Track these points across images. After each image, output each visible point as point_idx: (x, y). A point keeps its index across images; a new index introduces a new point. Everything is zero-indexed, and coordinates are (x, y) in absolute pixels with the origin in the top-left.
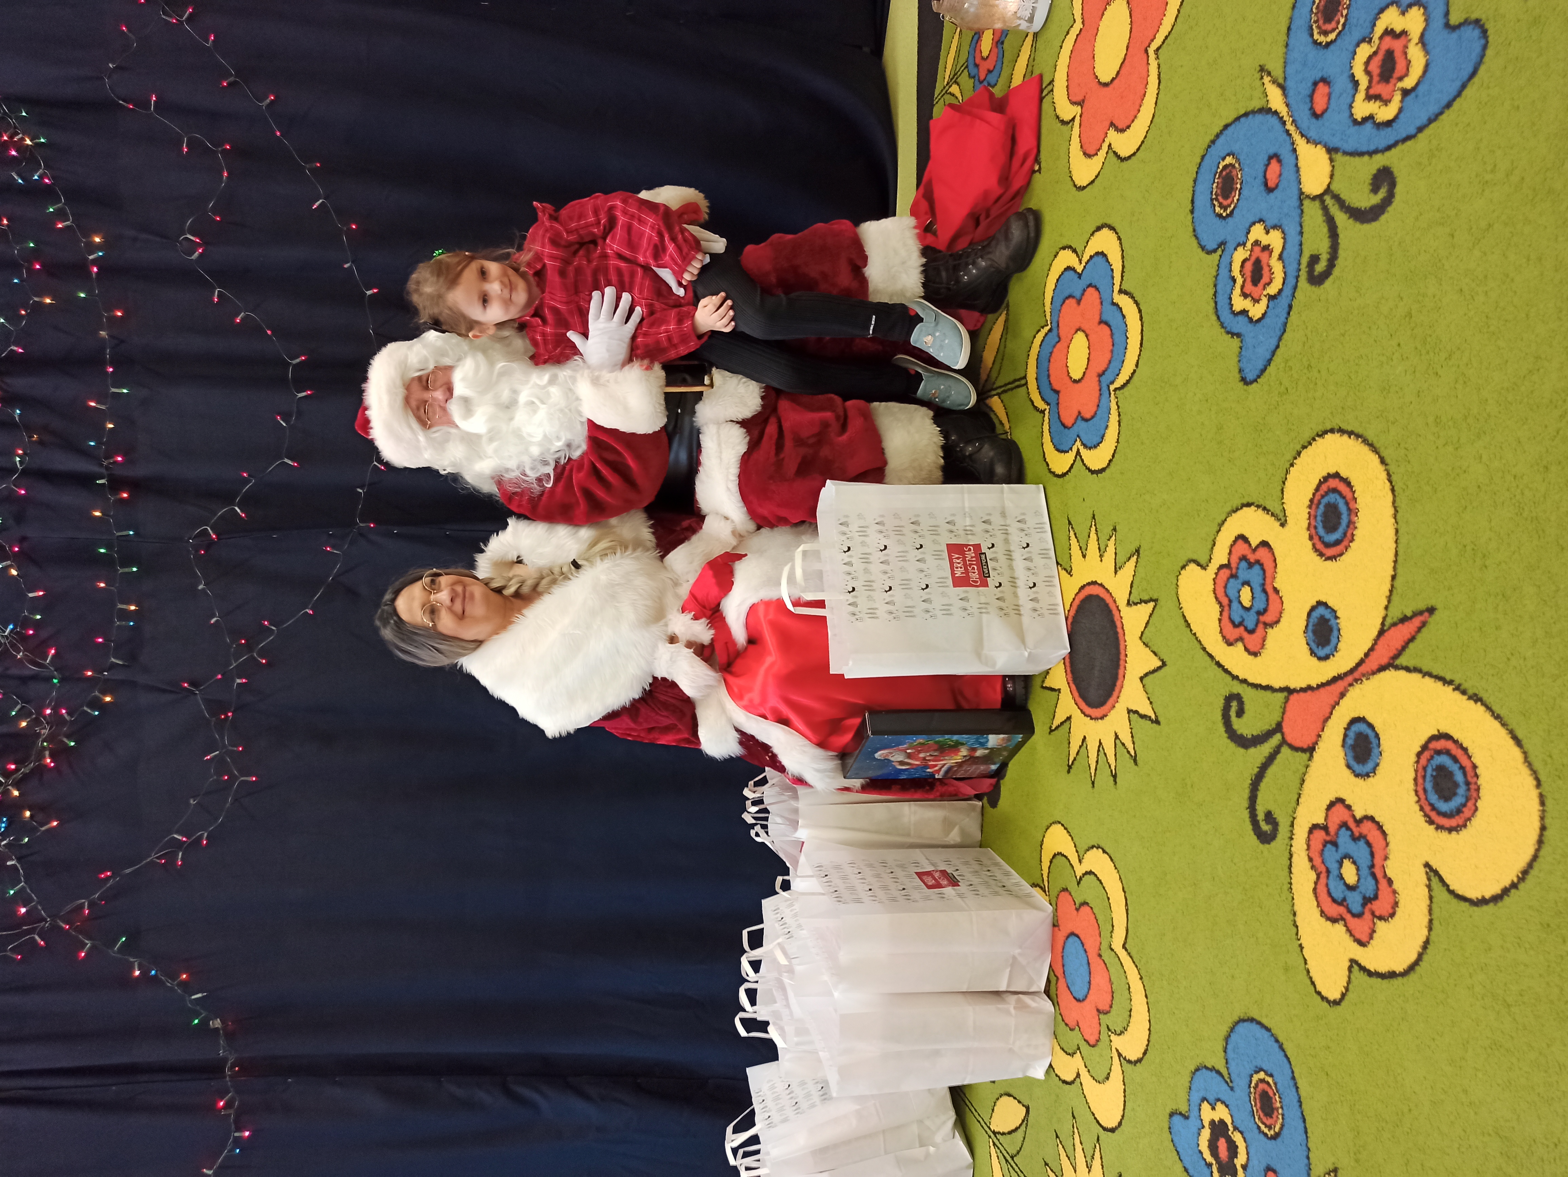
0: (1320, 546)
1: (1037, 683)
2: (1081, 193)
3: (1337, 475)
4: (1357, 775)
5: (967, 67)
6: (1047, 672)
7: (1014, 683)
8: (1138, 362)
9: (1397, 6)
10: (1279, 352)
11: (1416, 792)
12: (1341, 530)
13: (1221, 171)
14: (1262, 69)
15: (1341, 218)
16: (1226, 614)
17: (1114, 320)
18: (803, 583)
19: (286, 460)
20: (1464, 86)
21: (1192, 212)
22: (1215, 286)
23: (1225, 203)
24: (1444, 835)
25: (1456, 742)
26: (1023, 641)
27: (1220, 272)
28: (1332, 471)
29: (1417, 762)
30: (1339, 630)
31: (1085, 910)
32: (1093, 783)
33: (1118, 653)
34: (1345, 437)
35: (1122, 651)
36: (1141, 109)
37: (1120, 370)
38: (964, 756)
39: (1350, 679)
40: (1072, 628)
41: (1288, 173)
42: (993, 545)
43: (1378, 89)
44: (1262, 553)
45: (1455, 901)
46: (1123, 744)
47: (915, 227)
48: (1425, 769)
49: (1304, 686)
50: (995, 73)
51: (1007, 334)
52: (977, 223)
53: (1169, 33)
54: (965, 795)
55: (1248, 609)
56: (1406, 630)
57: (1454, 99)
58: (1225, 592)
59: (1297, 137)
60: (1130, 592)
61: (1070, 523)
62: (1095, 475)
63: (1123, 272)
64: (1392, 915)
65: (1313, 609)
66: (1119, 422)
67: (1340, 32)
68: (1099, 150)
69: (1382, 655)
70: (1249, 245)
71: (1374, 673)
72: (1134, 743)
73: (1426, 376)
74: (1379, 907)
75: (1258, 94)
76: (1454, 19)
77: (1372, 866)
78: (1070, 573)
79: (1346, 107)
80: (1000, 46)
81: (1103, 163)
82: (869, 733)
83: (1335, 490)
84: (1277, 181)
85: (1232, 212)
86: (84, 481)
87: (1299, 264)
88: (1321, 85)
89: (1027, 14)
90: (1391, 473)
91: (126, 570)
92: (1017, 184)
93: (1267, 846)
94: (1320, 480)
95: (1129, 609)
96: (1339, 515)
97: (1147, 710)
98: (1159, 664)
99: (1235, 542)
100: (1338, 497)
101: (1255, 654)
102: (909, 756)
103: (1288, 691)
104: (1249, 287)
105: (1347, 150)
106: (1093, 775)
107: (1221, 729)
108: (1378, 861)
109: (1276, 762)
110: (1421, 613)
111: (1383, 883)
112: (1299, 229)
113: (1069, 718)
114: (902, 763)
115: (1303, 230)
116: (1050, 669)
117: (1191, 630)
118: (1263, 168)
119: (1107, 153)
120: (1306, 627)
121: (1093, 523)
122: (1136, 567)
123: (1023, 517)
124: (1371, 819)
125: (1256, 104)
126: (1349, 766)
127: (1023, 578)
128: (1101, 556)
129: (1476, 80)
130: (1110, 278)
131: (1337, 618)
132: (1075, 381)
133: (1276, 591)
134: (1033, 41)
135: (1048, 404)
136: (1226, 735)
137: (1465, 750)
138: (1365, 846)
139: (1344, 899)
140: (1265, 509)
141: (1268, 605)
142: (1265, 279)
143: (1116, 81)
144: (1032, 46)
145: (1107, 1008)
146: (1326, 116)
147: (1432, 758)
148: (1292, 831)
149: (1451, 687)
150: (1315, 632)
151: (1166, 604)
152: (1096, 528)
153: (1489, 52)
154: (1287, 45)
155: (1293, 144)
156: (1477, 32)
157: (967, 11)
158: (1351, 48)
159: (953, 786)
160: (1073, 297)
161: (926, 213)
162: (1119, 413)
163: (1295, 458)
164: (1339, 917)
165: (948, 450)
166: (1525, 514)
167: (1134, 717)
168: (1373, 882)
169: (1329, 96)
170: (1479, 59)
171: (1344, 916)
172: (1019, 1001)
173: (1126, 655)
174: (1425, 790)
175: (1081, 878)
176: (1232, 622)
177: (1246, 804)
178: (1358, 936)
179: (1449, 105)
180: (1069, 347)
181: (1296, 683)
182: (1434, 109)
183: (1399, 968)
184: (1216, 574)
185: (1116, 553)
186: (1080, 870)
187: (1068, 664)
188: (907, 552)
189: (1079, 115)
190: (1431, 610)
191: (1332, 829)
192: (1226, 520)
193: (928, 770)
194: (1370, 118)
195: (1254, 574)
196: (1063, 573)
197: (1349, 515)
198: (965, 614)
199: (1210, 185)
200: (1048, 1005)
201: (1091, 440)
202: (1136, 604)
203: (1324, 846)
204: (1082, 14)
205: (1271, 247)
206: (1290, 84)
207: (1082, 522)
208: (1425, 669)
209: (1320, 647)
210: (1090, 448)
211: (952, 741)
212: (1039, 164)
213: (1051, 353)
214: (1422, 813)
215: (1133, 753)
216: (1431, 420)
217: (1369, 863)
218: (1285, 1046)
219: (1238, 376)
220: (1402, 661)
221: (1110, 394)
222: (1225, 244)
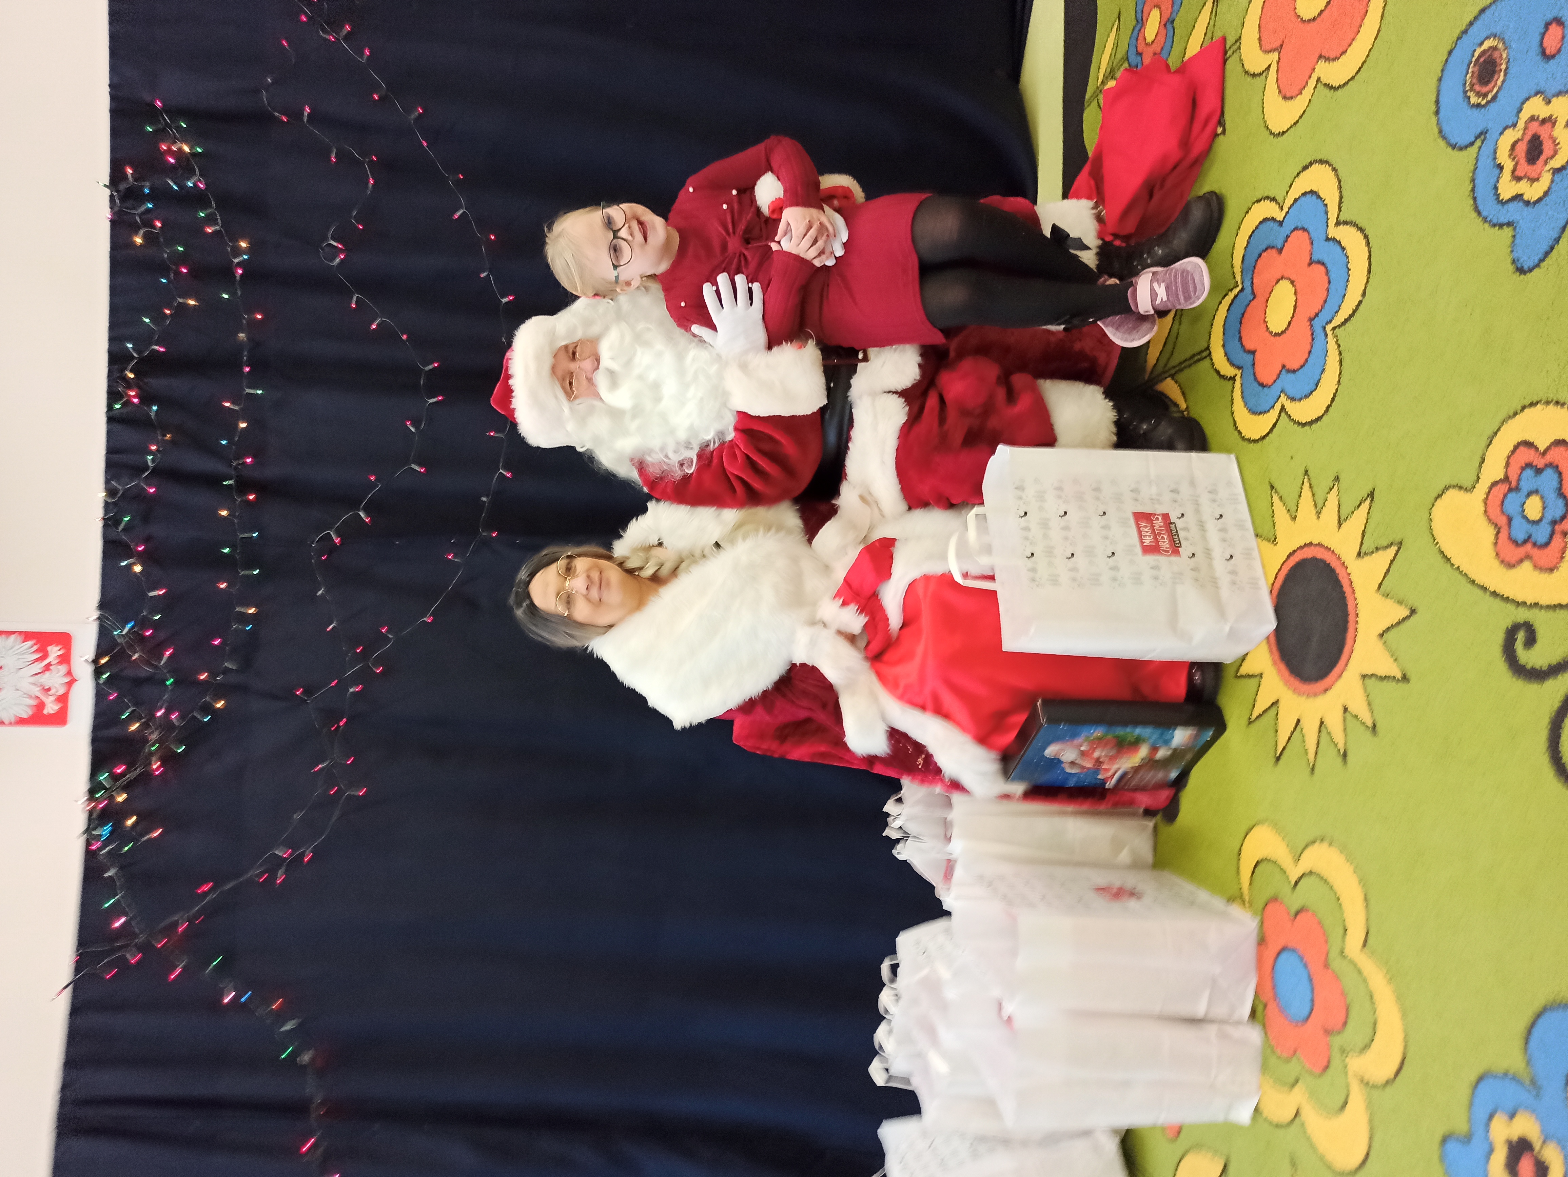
1: (1229, 674)
2: (1281, 139)
5: (1127, 59)
6: (1245, 656)
8: (1364, 291)
13: (1478, 58)
17: (1330, 256)
19: (413, 466)
21: (1437, 113)
22: (1473, 181)
23: (1484, 90)
27: (1479, 164)
31: (1303, 916)
32: (1312, 771)
33: (1346, 615)
36: (1362, 28)
37: (1340, 306)
38: (1143, 758)
42: (1183, 515)
44: (1556, 454)
46: (1356, 717)
50: (1164, 53)
52: (1151, 195)
55: (1536, 522)
58: (1502, 509)
60: (1362, 543)
61: (1272, 487)
62: (1307, 428)
63: (1340, 202)
66: (1340, 361)
68: (1304, 88)
70: (1521, 124)
72: (1372, 712)
78: (1274, 542)
80: (1170, 24)
81: (1310, 99)
82: (1041, 723)
84: (1559, 46)
85: (1495, 98)
86: (212, 481)
91: (247, 572)
92: (1197, 148)
95: (1360, 562)
97: (1388, 669)
98: (1407, 612)
99: (1513, 451)
101: (1551, 570)
102: (1083, 754)
104: (1524, 169)
106: (1312, 760)
107: (1503, 668)
113: (1275, 704)
114: (1072, 764)
116: (1248, 654)
117: (1453, 565)
118: (1538, 37)
119: (1315, 87)
121: (1306, 479)
122: (1369, 512)
123: (1214, 487)
127: (1219, 553)
128: (1318, 514)
130: (1322, 213)
132: (1277, 335)
135: (1239, 368)
136: (1509, 673)
140: (1558, 403)
142: (1547, 154)
143: (1325, 13)
145: (1339, 1027)
151: (1415, 544)
152: (1311, 484)
160: (1273, 248)
161: (1092, 194)
162: (1340, 351)
165: (1121, 425)
167: (1372, 682)
172: (1220, 1031)
175: (1296, 883)
176: (1515, 542)
177: (1544, 747)
180: (1267, 301)
184: (1488, 492)
185: (1339, 505)
186: (1295, 873)
187: (1273, 642)
188: (1089, 518)
189: (1275, 61)
192: (1498, 430)
193: (1101, 775)
195: (1545, 480)
196: (1265, 544)
198: (1157, 583)
199: (1461, 78)
200: (1254, 1032)
201: (1301, 390)
202: (1370, 554)
205: (1554, 117)
207: (1288, 484)
210: (1300, 400)
211: (1134, 736)
212: (1224, 126)
213: (1243, 315)
215: (1371, 723)
219: (1510, 269)
221: (1326, 335)
222: (1486, 133)
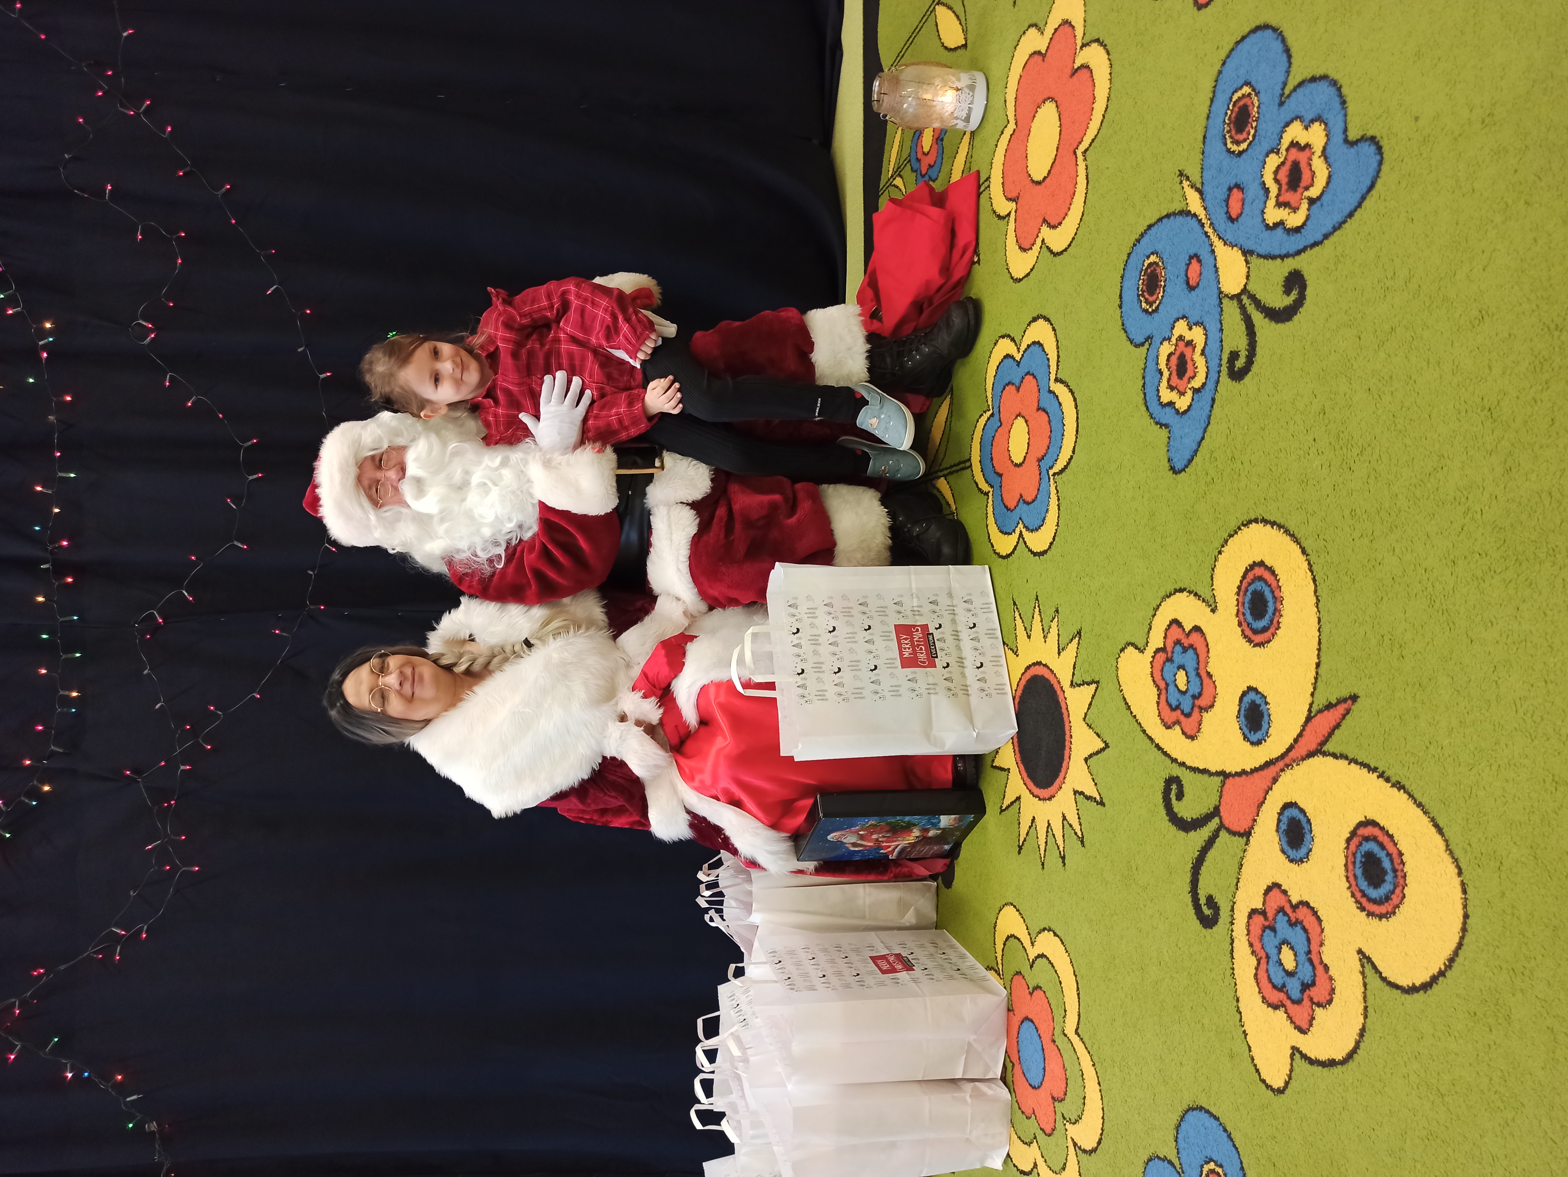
0: (1248, 632)
1: (987, 762)
2: (1018, 284)
3: (1262, 564)
4: (1291, 861)
5: (909, 161)
6: (997, 751)
7: (964, 763)
8: (1074, 447)
9: (1301, 121)
10: (1204, 443)
11: (1347, 877)
12: (1267, 617)
13: (1146, 269)
14: (1181, 174)
15: (1257, 317)
16: (1163, 697)
17: (1052, 408)
18: (752, 666)
19: (236, 543)
20: (1363, 198)
21: (1120, 307)
22: (1144, 378)
23: (1151, 299)
24: (1375, 921)
25: (1382, 829)
26: (971, 721)
27: (1147, 364)
28: (1258, 560)
29: (1347, 848)
30: (1269, 716)
31: (1038, 993)
32: (1043, 864)
33: (1064, 734)
34: (1269, 526)
35: (1067, 732)
36: (1072, 207)
37: (1058, 455)
38: (917, 837)
39: (1281, 764)
40: (1019, 708)
41: (1208, 273)
42: (940, 626)
43: (1287, 197)
44: (1195, 638)
45: (1387, 989)
46: (1071, 826)
47: (860, 315)
48: (1354, 854)
49: (1239, 770)
50: (936, 168)
51: (951, 417)
52: (921, 311)
53: (1096, 136)
54: (919, 876)
55: (1184, 693)
56: (1332, 716)
57: (1355, 210)
58: (1162, 675)
59: (1214, 239)
60: (1074, 674)
61: (1015, 604)
62: (1037, 557)
63: (1058, 361)
64: (1330, 1002)
65: (1244, 694)
66: (1058, 505)
67: (1251, 142)
68: (1033, 245)
69: (1310, 742)
70: (1174, 340)
71: (1303, 759)
72: (1080, 825)
73: (1341, 470)
74: (1319, 993)
75: (1178, 197)
76: (1353, 135)
77: (1309, 952)
78: (1016, 653)
79: (1258, 212)
80: (940, 143)
81: (1038, 257)
82: (821, 815)
83: (1260, 578)
84: (1198, 280)
85: (1157, 309)
86: (28, 566)
87: (1221, 360)
88: (1235, 190)
89: (964, 114)
90: (1312, 563)
91: (70, 656)
92: (958, 274)
93: (1209, 930)
94: (1246, 568)
95: (1072, 690)
96: (1265, 603)
97: (1091, 791)
98: (1103, 745)
99: (1169, 626)
100: (1264, 585)
101: (1192, 738)
102: (862, 837)
103: (1224, 775)
104: (1175, 381)
105: (1260, 253)
106: (1042, 856)
107: (1163, 812)
108: (1314, 947)
109: (1215, 846)
110: (1345, 700)
111: (1320, 970)
112: (1219, 326)
113: (1018, 798)
114: (854, 845)
115: (1223, 328)
116: (999, 748)
117: (1131, 713)
118: (1185, 268)
119: (1041, 247)
120: (1239, 711)
121: (1037, 605)
122: (1078, 648)
123: (969, 597)
124: (1306, 904)
125: (1177, 206)
126: (1283, 851)
127: (971, 659)
128: (1045, 637)
129: (1374, 192)
130: (1046, 367)
131: (1267, 703)
132: (1016, 465)
133: (1210, 675)
134: (970, 139)
135: (992, 487)
136: (1167, 818)
137: (1391, 837)
138: (1302, 932)
139: (1284, 986)
140: (1196, 594)
141: (1202, 689)
142: (1189, 373)
143: (1047, 180)
144: (970, 143)
145: (1062, 1096)
146: (1240, 220)
147: (1360, 844)
148: (1232, 916)
149: (1376, 774)
150: (1246, 717)
151: (1107, 686)
152: (1040, 609)
153: (1384, 168)
154: (1203, 153)
155: (1211, 245)
156: (1373, 148)
157: (906, 111)
158: (1261, 158)
159: (907, 867)
160: (1013, 384)
161: (872, 300)
162: (1058, 496)
163: (1223, 546)
164: (1279, 1003)
165: (895, 530)
166: (1436, 607)
167: (1080, 798)
168: (1310, 968)
169: (1243, 201)
170: (1375, 174)
171: (1284, 1003)
172: (975, 1089)
173: (1071, 736)
174: (1355, 875)
175: (1033, 962)
176: (1170, 706)
177: (1188, 888)
178: (1298, 1023)
179: (1351, 215)
180: (1010, 432)
181: (1232, 767)
182: (1338, 218)
183: (1339, 1056)
184: (1153, 657)
185: (1059, 635)
186: (1032, 953)
187: (1016, 744)
188: (855, 633)
189: (1014, 210)
190: (1354, 698)
191: (1270, 914)
192: (1160, 605)
193: (882, 851)
194: (1281, 224)
195: (1188, 659)
196: (1009, 652)
197: (1275, 603)
198: (914, 695)
199: (1136, 282)
200: (1003, 1093)
201: (1033, 523)
202: (1079, 685)
203: (1264, 931)
204: (1015, 115)
205: (1194, 343)
206: (1207, 189)
207: (1025, 604)
208: (1351, 756)
209: (1252, 732)
210: (1032, 531)
211: (904, 822)
212: (978, 255)
213: (993, 437)
214: (1353, 900)
215: (1080, 834)
216: (1347, 513)
217: (1306, 949)
218: (1232, 1136)
219: (1167, 465)
220: (1329, 747)
221: (1049, 479)
222: (1152, 338)
